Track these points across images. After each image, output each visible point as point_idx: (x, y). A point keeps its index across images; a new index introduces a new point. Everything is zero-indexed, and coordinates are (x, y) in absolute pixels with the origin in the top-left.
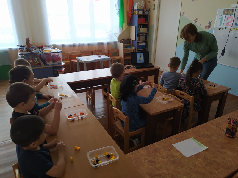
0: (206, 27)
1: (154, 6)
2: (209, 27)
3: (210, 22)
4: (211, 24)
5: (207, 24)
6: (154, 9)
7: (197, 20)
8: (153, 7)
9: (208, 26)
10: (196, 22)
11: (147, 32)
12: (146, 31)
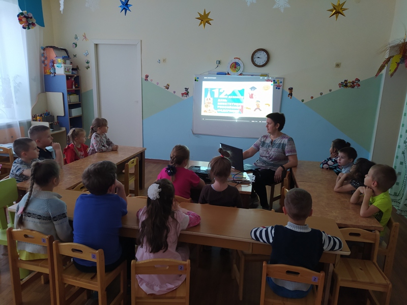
0: (182, 94)
1: (88, 62)
2: (187, 94)
3: (187, 89)
4: (189, 90)
5: (184, 91)
6: (88, 68)
7: (169, 86)
8: (87, 65)
9: (185, 93)
10: (168, 88)
11: (80, 101)
12: (78, 101)
